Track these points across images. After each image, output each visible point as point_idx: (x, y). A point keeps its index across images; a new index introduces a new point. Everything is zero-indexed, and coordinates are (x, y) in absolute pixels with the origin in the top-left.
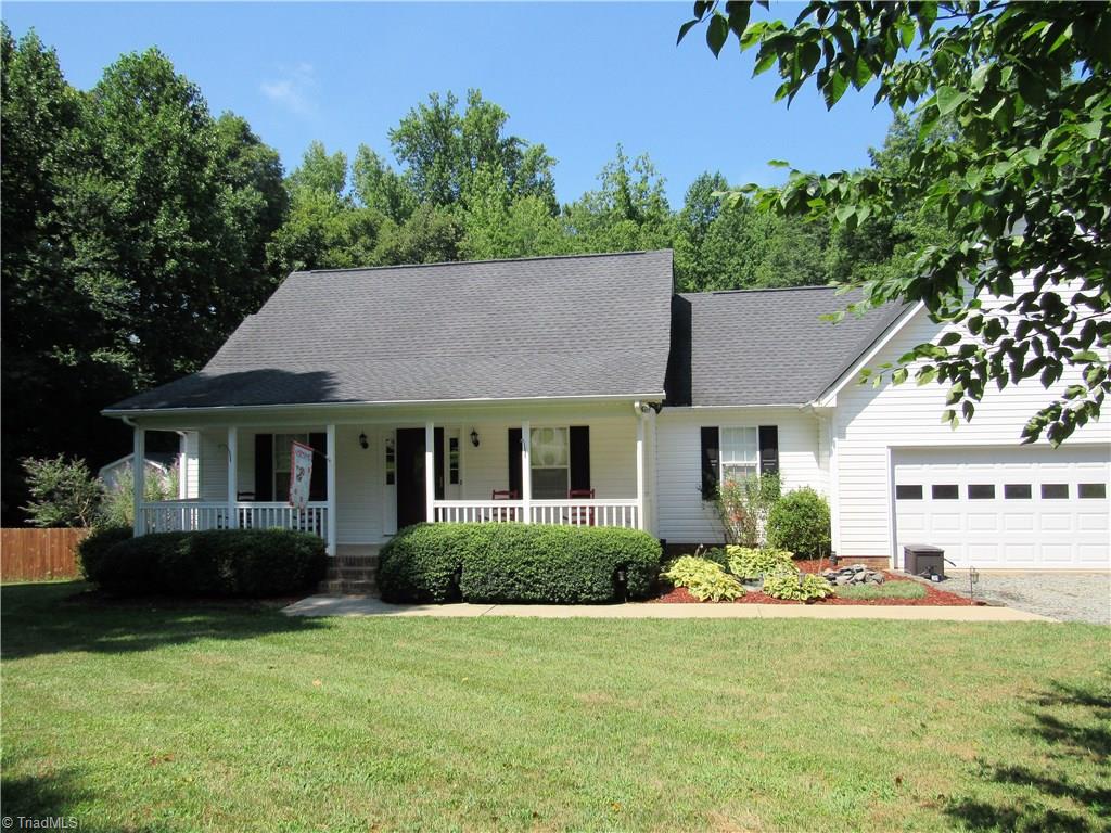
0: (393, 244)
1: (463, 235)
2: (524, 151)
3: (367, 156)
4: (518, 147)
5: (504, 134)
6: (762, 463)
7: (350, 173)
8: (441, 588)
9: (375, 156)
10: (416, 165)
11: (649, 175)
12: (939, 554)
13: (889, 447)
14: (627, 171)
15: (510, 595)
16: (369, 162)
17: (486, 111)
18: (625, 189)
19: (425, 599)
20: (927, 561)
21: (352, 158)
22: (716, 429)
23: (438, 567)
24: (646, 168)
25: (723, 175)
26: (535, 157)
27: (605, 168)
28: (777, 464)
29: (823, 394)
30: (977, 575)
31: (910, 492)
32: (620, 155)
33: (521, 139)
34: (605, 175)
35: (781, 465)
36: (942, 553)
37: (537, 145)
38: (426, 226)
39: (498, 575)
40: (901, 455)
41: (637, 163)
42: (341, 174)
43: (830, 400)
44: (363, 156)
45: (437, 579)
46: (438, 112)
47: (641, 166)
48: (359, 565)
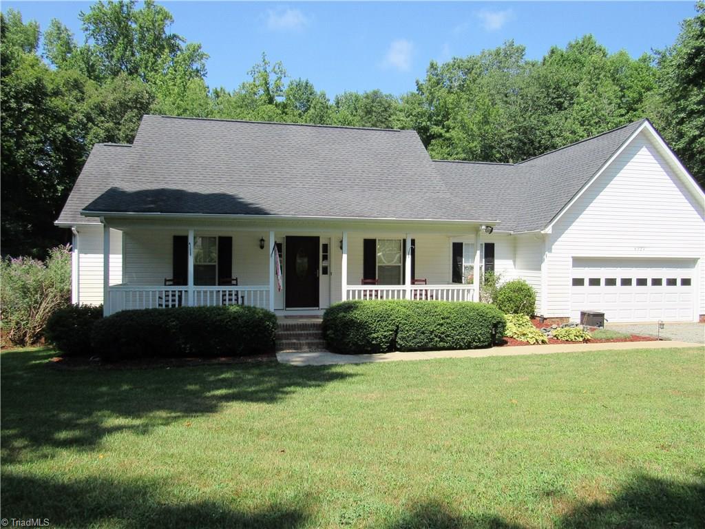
0: (100, 99)
1: (154, 100)
2: (183, 46)
3: (59, 29)
4: (178, 42)
5: (169, 31)
6: (486, 265)
7: (42, 41)
8: (387, 342)
9: (66, 30)
10: (100, 42)
11: (283, 76)
12: (602, 315)
13: (572, 257)
14: (268, 72)
15: (430, 345)
16: (61, 34)
17: (158, 13)
18: (266, 83)
19: (378, 349)
20: (594, 319)
21: (45, 28)
22: (462, 244)
23: (386, 329)
24: (281, 71)
25: (311, 82)
26: (194, 51)
27: (253, 67)
28: (493, 265)
29: (546, 226)
30: (663, 325)
31: (578, 282)
32: (264, 60)
33: (181, 37)
34: (253, 72)
35: (495, 267)
36: (604, 314)
37: (196, 43)
38: (125, 89)
39: (423, 333)
40: (579, 262)
41: (274, 67)
42: (37, 39)
43: (549, 230)
44: (56, 28)
45: (385, 337)
46: (122, 6)
47: (276, 69)
48: (293, 330)
